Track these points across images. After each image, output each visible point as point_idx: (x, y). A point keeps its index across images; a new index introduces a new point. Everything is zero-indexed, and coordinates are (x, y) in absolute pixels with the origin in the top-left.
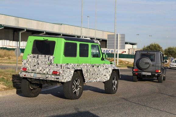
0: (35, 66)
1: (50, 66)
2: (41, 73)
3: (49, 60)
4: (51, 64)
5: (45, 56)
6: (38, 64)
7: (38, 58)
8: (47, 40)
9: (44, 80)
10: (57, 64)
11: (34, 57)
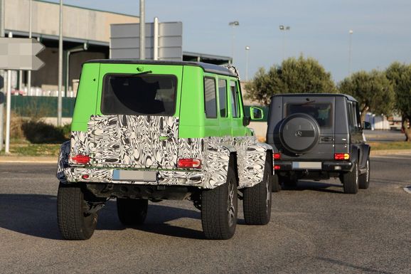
1: (168, 145)
2: (136, 167)
3: (162, 128)
4: (170, 140)
5: (149, 117)
6: (127, 141)
7: (125, 124)
8: (151, 72)
10: (189, 139)
11: (111, 123)
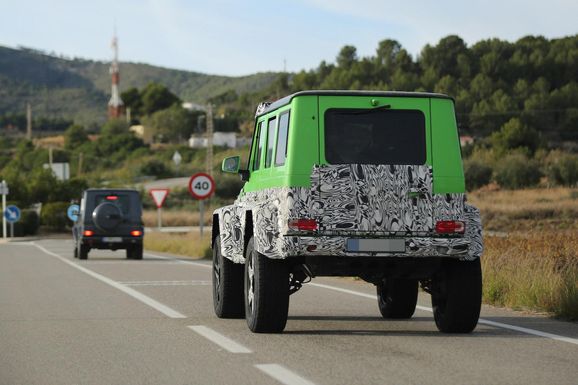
0: (350, 208)
3: (411, 181)
4: (423, 196)
5: (392, 167)
6: (365, 199)
7: (361, 176)
9: (396, 257)
10: (448, 195)
11: (342, 175)
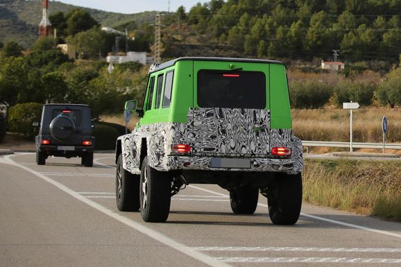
0: (213, 137)
1: (261, 135)
3: (255, 119)
4: (263, 131)
5: (242, 110)
6: (224, 132)
7: (221, 116)
8: (241, 69)
9: (244, 171)
10: (280, 130)
11: (209, 115)
